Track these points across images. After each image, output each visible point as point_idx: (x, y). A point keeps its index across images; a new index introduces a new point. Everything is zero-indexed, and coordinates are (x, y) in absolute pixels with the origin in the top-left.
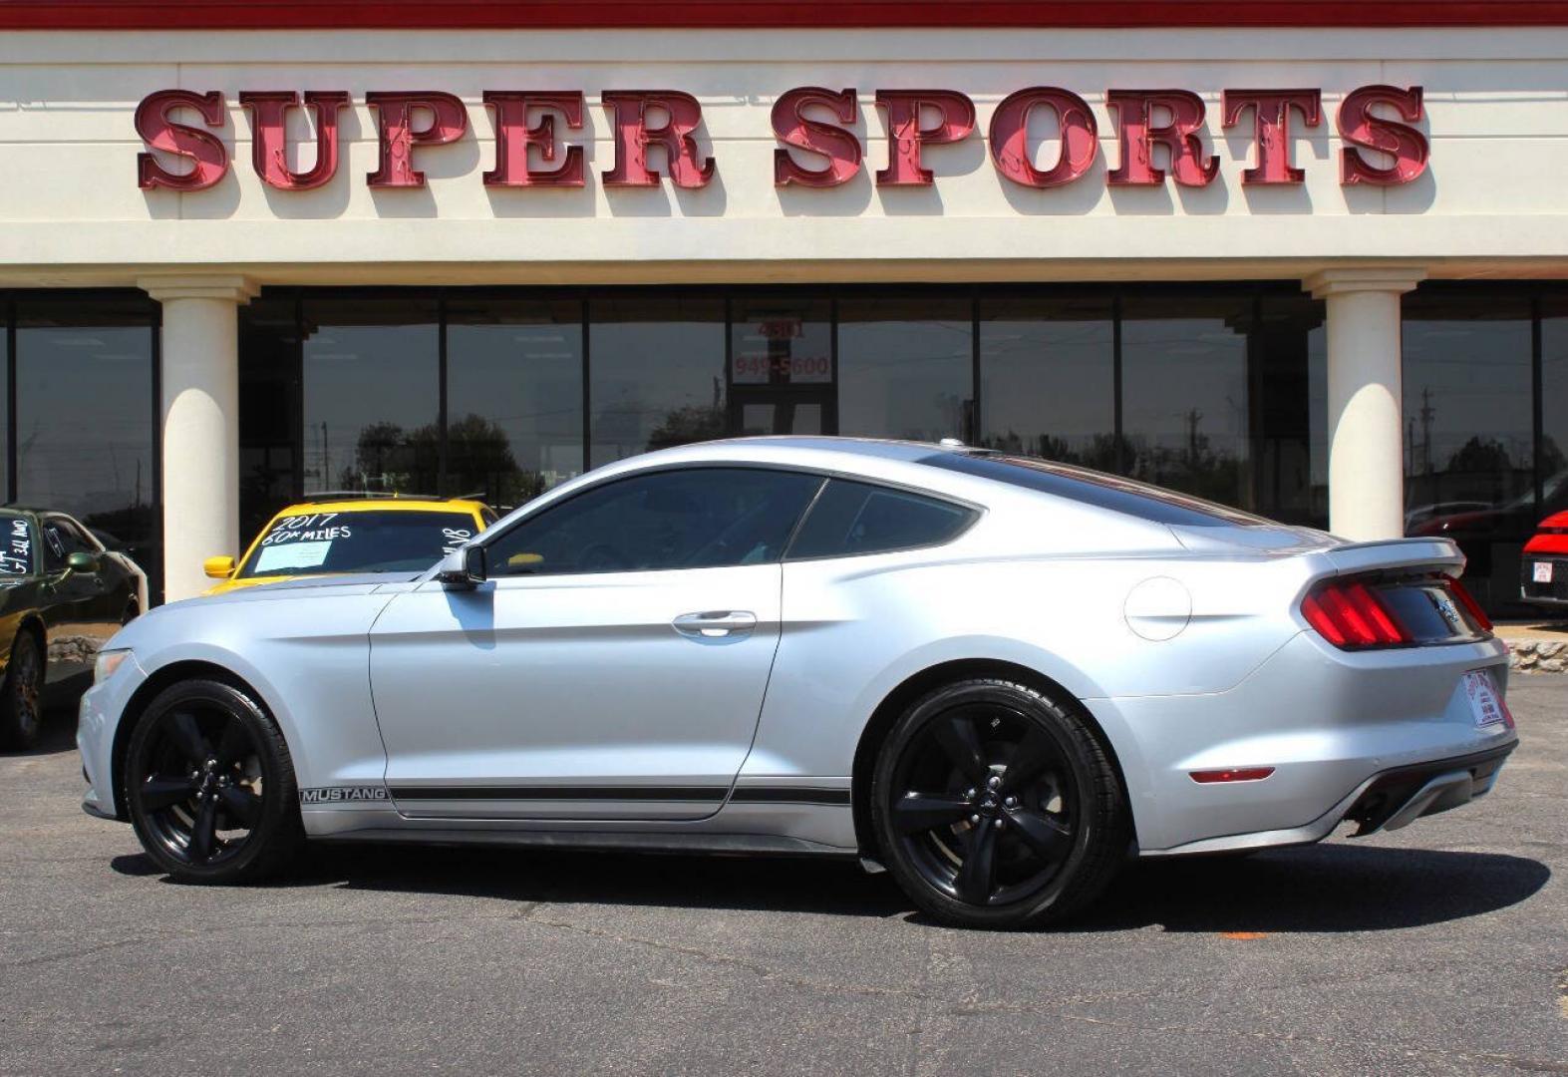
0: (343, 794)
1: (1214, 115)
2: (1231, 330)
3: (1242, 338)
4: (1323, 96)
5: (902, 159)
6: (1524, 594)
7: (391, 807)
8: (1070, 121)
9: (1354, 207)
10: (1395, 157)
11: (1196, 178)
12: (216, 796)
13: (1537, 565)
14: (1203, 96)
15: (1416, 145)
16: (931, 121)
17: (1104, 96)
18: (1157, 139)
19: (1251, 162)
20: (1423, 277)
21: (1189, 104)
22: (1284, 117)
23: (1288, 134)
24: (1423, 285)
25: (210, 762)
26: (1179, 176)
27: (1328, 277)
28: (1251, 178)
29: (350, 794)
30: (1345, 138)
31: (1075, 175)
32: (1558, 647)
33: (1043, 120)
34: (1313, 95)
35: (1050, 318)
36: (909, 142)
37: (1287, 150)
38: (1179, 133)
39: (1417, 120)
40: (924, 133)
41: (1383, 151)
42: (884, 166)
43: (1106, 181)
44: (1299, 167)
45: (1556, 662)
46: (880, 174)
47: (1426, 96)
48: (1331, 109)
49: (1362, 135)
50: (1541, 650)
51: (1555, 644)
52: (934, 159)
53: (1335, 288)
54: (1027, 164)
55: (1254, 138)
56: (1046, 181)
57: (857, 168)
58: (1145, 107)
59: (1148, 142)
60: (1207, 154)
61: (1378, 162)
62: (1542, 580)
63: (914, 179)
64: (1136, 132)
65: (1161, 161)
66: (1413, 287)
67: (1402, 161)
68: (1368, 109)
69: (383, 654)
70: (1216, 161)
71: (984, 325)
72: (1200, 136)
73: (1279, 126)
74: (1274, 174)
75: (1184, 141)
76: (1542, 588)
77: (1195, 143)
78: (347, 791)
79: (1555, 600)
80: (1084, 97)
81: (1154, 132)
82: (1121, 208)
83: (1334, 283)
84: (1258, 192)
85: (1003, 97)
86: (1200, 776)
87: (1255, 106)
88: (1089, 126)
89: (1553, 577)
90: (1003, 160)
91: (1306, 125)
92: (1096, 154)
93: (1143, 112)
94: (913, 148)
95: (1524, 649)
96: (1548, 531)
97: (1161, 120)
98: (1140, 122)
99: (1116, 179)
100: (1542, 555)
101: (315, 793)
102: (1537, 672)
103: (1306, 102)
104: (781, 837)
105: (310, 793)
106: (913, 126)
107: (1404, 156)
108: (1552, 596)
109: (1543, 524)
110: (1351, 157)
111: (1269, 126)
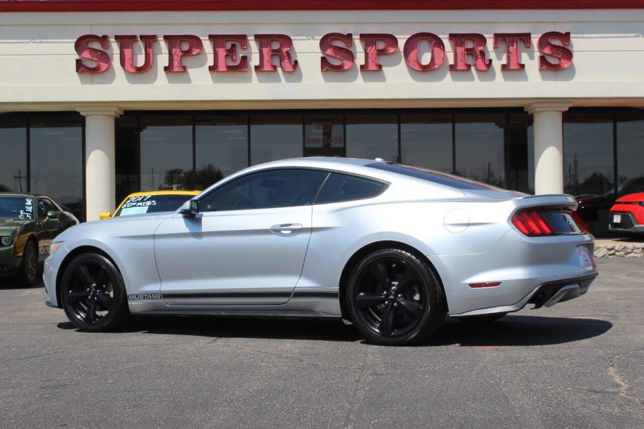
0: (144, 297)
1: (490, 43)
2: (498, 127)
3: (502, 130)
4: (532, 36)
5: (370, 60)
6: (610, 227)
7: (162, 301)
8: (435, 45)
9: (544, 78)
10: (560, 59)
11: (483, 68)
12: (96, 298)
13: (615, 216)
14: (486, 36)
15: (568, 54)
16: (381, 45)
17: (448, 36)
18: (468, 52)
19: (504, 61)
20: (571, 105)
21: (480, 39)
22: (517, 44)
23: (518, 50)
24: (571, 109)
25: (94, 285)
26: (476, 66)
27: (535, 105)
28: (504, 68)
29: (147, 296)
30: (540, 52)
31: (436, 66)
32: (622, 247)
33: (424, 45)
34: (528, 36)
35: (428, 122)
36: (373, 54)
37: (518, 57)
38: (476, 50)
39: (568, 45)
40: (378, 51)
41: (555, 57)
42: (363, 63)
43: (449, 69)
44: (523, 63)
45: (622, 253)
46: (361, 66)
47: (571, 36)
48: (535, 40)
49: (547, 51)
50: (616, 248)
51: (621, 246)
52: (382, 60)
53: (537, 110)
54: (418, 62)
55: (505, 52)
56: (425, 69)
57: (352, 64)
58: (463, 40)
59: (464, 54)
60: (487, 58)
61: (553, 61)
62: (617, 222)
63: (375, 68)
64: (460, 50)
65: (470, 61)
66: (567, 109)
67: (562, 61)
68: (549, 40)
69: (159, 242)
70: (491, 61)
71: (402, 125)
72: (484, 51)
73: (515, 47)
74: (513, 66)
75: (478, 53)
76: (617, 225)
77: (483, 54)
78: (146, 295)
79: (622, 229)
80: (440, 36)
81: (467, 50)
82: (454, 79)
83: (537, 108)
84: (507, 73)
85: (409, 36)
86: (472, 285)
87: (505, 40)
88: (442, 47)
89: (621, 221)
90: (409, 61)
91: (525, 47)
92: (445, 58)
93: (462, 42)
94: (374, 57)
95: (610, 248)
96: (619, 203)
97: (470, 45)
98: (462, 46)
99: (452, 68)
100: (617, 212)
101: (133, 296)
102: (614, 257)
103: (525, 38)
104: (312, 311)
105: (132, 296)
106: (374, 48)
107: (564, 59)
108: (621, 228)
109: (617, 200)
110: (543, 60)
111: (511, 48)
